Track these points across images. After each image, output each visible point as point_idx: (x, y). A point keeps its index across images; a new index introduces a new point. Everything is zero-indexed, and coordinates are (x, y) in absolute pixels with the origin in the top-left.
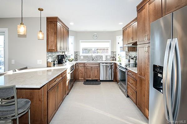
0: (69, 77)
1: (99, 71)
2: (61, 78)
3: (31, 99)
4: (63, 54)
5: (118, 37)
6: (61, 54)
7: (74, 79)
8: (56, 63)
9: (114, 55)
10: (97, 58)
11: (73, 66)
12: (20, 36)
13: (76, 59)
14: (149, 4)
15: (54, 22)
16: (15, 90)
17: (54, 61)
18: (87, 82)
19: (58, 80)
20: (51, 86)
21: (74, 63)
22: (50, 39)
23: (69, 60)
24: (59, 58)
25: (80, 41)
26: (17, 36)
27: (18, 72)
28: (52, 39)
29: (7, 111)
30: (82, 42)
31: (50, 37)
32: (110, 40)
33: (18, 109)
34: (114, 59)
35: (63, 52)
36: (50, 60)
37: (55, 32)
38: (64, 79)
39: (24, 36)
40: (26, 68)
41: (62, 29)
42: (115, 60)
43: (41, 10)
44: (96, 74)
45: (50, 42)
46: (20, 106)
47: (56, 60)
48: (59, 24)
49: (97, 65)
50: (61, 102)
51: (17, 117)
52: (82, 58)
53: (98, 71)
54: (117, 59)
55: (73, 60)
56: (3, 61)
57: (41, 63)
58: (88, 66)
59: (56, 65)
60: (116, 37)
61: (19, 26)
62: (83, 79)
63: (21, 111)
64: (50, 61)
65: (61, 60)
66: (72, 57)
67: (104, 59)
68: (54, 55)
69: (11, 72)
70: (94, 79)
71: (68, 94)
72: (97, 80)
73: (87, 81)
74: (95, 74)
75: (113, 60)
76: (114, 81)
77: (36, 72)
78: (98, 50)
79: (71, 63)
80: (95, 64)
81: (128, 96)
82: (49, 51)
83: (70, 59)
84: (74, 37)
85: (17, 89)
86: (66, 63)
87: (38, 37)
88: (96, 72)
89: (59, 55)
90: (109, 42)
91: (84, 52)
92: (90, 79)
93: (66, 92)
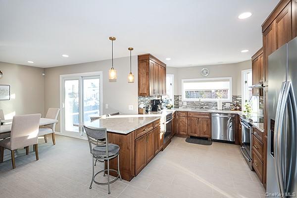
0: (163, 128)
1: (210, 126)
2: (152, 127)
3: (121, 145)
4: (160, 98)
5: (244, 72)
6: (157, 99)
7: (173, 132)
8: (149, 110)
9: (238, 102)
10: (207, 105)
11: (170, 115)
12: (111, 81)
13: (177, 106)
14: (277, 22)
15: (145, 61)
16: (106, 132)
17: (147, 108)
18: (192, 139)
19: (147, 130)
20: (139, 135)
21: (173, 111)
22: (141, 82)
23: (166, 107)
24: (153, 104)
25: (183, 80)
26: (108, 81)
27: (110, 117)
28: (143, 81)
29: (101, 152)
30: (184, 82)
31: (141, 79)
32: (230, 77)
33: (109, 151)
34: (238, 108)
35: (158, 97)
36: (142, 106)
37: (147, 73)
38: (156, 130)
39: (114, 80)
40: (118, 114)
41: (156, 67)
42: (240, 109)
43: (131, 49)
44: (205, 130)
45: (141, 84)
46: (110, 149)
47: (150, 106)
48: (151, 62)
49: (207, 115)
50: (152, 157)
51: (108, 159)
52: (185, 104)
53: (208, 125)
54: (244, 108)
55: (172, 106)
56: (99, 104)
57: (132, 109)
58: (192, 117)
59: (149, 112)
60: (241, 72)
61: (110, 71)
62: (185, 133)
63: (111, 154)
64: (142, 108)
65: (155, 106)
66: (172, 103)
67: (220, 107)
68: (147, 100)
69: (104, 117)
70: (202, 136)
71: (162, 150)
72: (207, 138)
73: (192, 137)
74: (203, 128)
75: (236, 110)
76: (236, 142)
77: (127, 119)
78: (217, 93)
79: (169, 110)
80: (205, 114)
81: (253, 170)
82: (141, 95)
83: (169, 105)
84: (173, 75)
85: (108, 132)
86: (162, 111)
87: (129, 80)
88: (205, 126)
89: (153, 100)
90: (228, 80)
91: (195, 95)
92: (196, 135)
93: (160, 147)
